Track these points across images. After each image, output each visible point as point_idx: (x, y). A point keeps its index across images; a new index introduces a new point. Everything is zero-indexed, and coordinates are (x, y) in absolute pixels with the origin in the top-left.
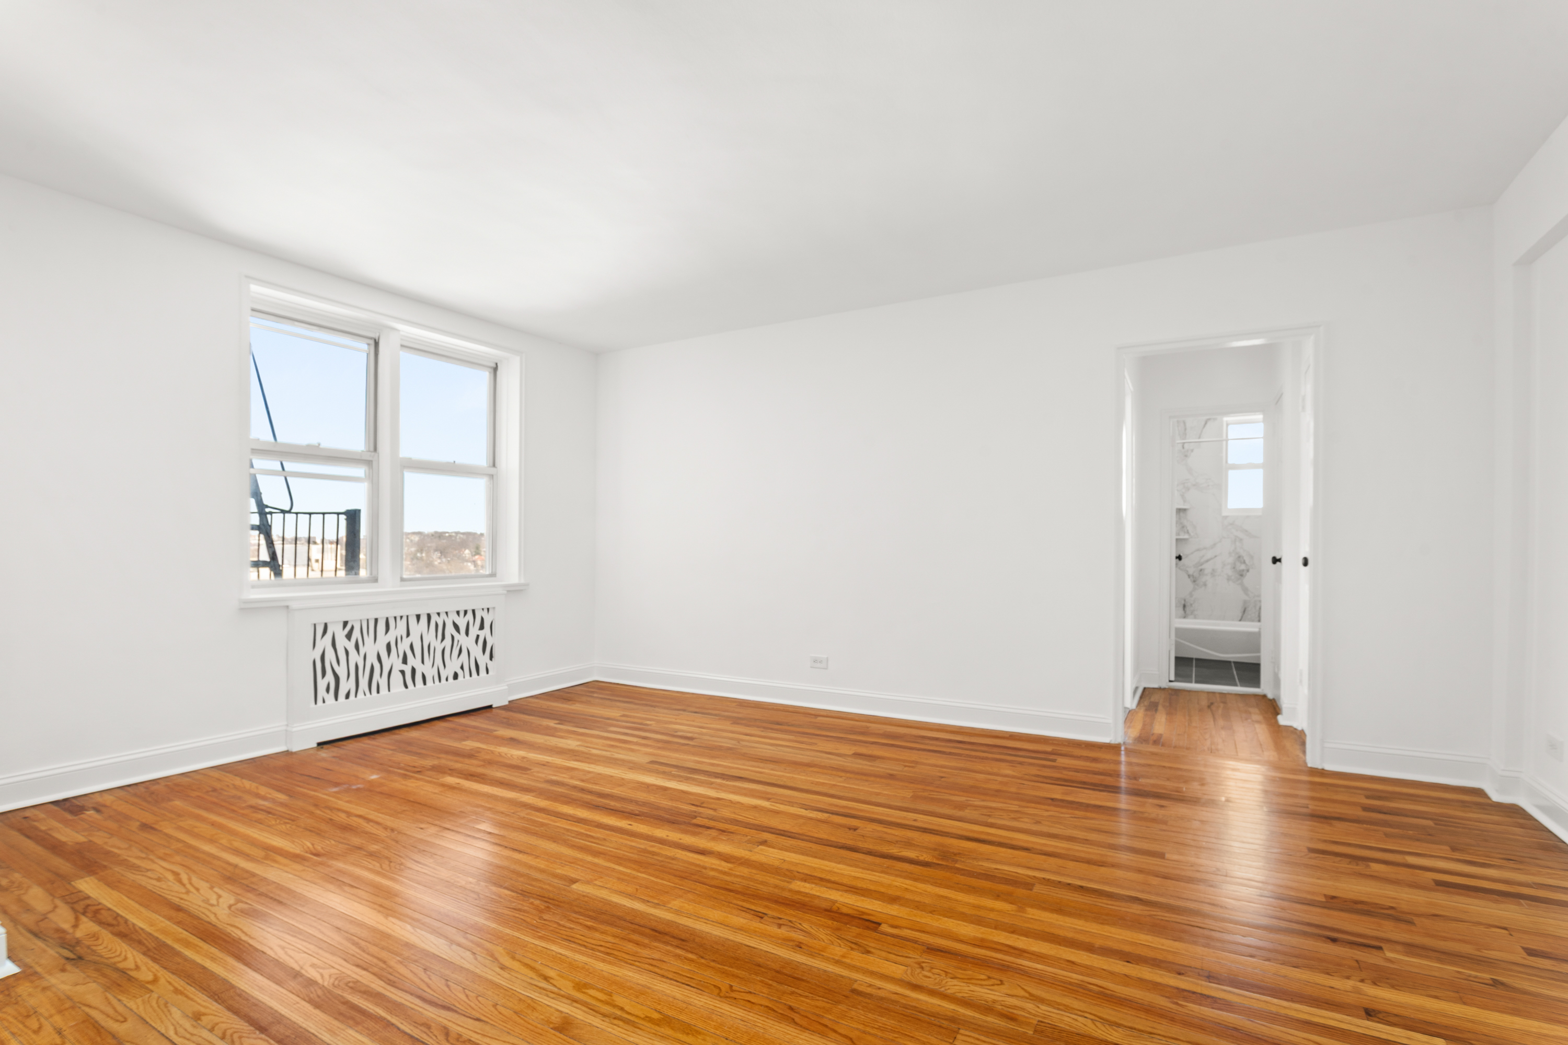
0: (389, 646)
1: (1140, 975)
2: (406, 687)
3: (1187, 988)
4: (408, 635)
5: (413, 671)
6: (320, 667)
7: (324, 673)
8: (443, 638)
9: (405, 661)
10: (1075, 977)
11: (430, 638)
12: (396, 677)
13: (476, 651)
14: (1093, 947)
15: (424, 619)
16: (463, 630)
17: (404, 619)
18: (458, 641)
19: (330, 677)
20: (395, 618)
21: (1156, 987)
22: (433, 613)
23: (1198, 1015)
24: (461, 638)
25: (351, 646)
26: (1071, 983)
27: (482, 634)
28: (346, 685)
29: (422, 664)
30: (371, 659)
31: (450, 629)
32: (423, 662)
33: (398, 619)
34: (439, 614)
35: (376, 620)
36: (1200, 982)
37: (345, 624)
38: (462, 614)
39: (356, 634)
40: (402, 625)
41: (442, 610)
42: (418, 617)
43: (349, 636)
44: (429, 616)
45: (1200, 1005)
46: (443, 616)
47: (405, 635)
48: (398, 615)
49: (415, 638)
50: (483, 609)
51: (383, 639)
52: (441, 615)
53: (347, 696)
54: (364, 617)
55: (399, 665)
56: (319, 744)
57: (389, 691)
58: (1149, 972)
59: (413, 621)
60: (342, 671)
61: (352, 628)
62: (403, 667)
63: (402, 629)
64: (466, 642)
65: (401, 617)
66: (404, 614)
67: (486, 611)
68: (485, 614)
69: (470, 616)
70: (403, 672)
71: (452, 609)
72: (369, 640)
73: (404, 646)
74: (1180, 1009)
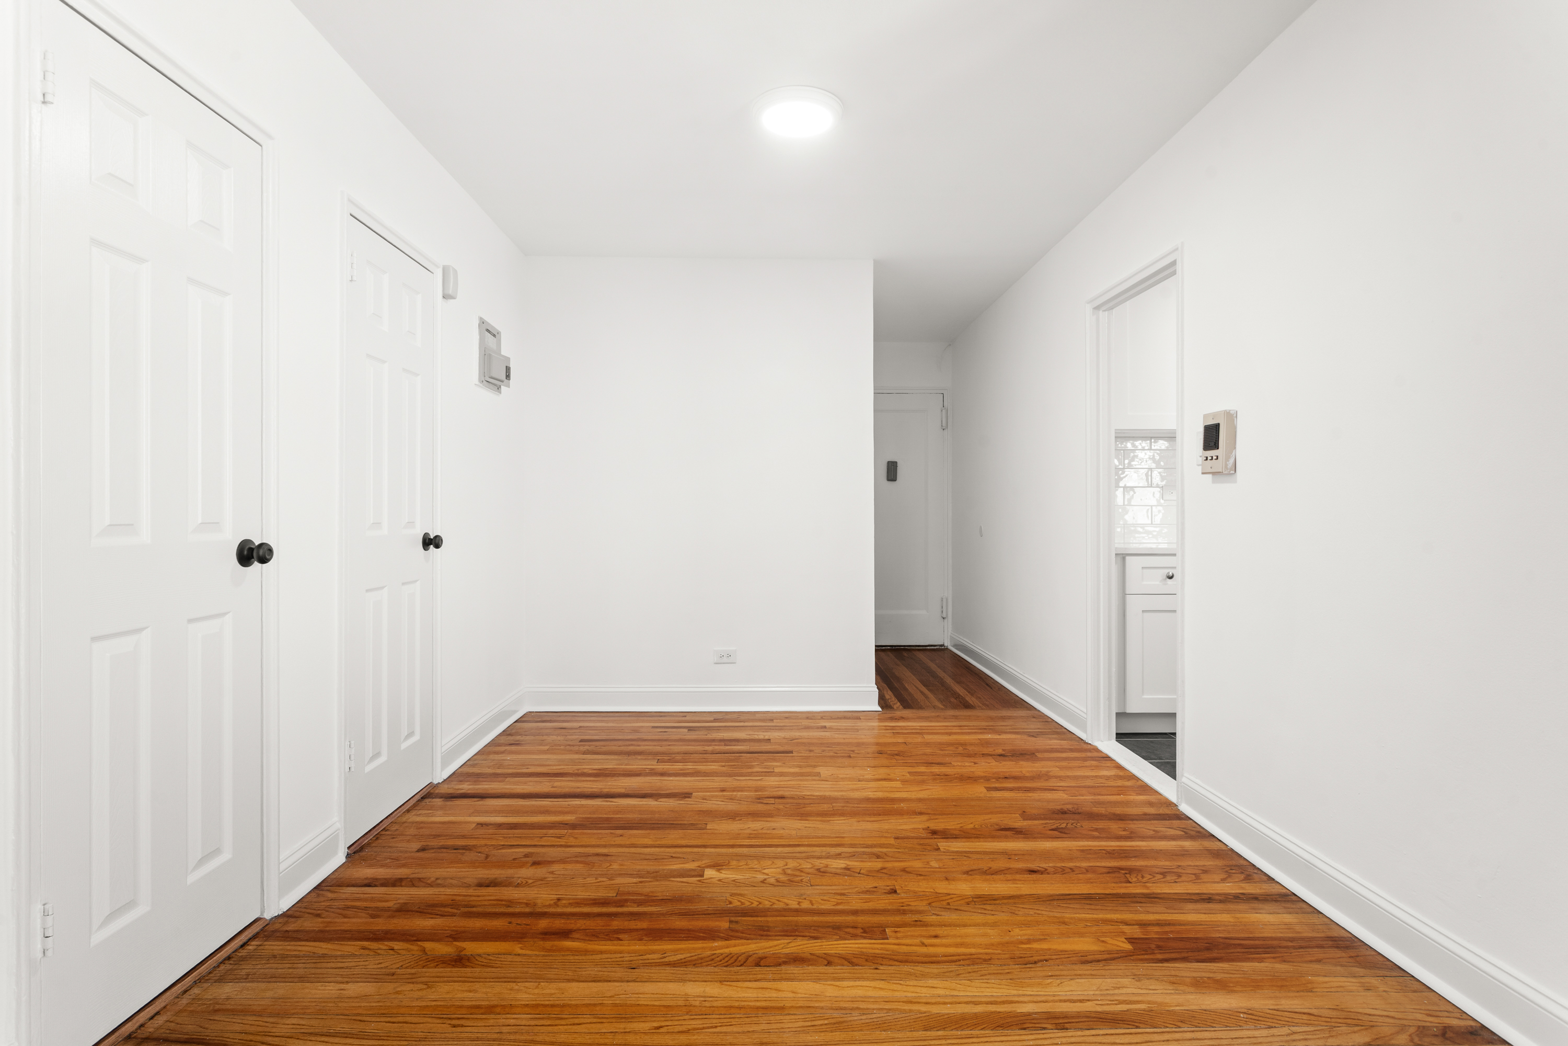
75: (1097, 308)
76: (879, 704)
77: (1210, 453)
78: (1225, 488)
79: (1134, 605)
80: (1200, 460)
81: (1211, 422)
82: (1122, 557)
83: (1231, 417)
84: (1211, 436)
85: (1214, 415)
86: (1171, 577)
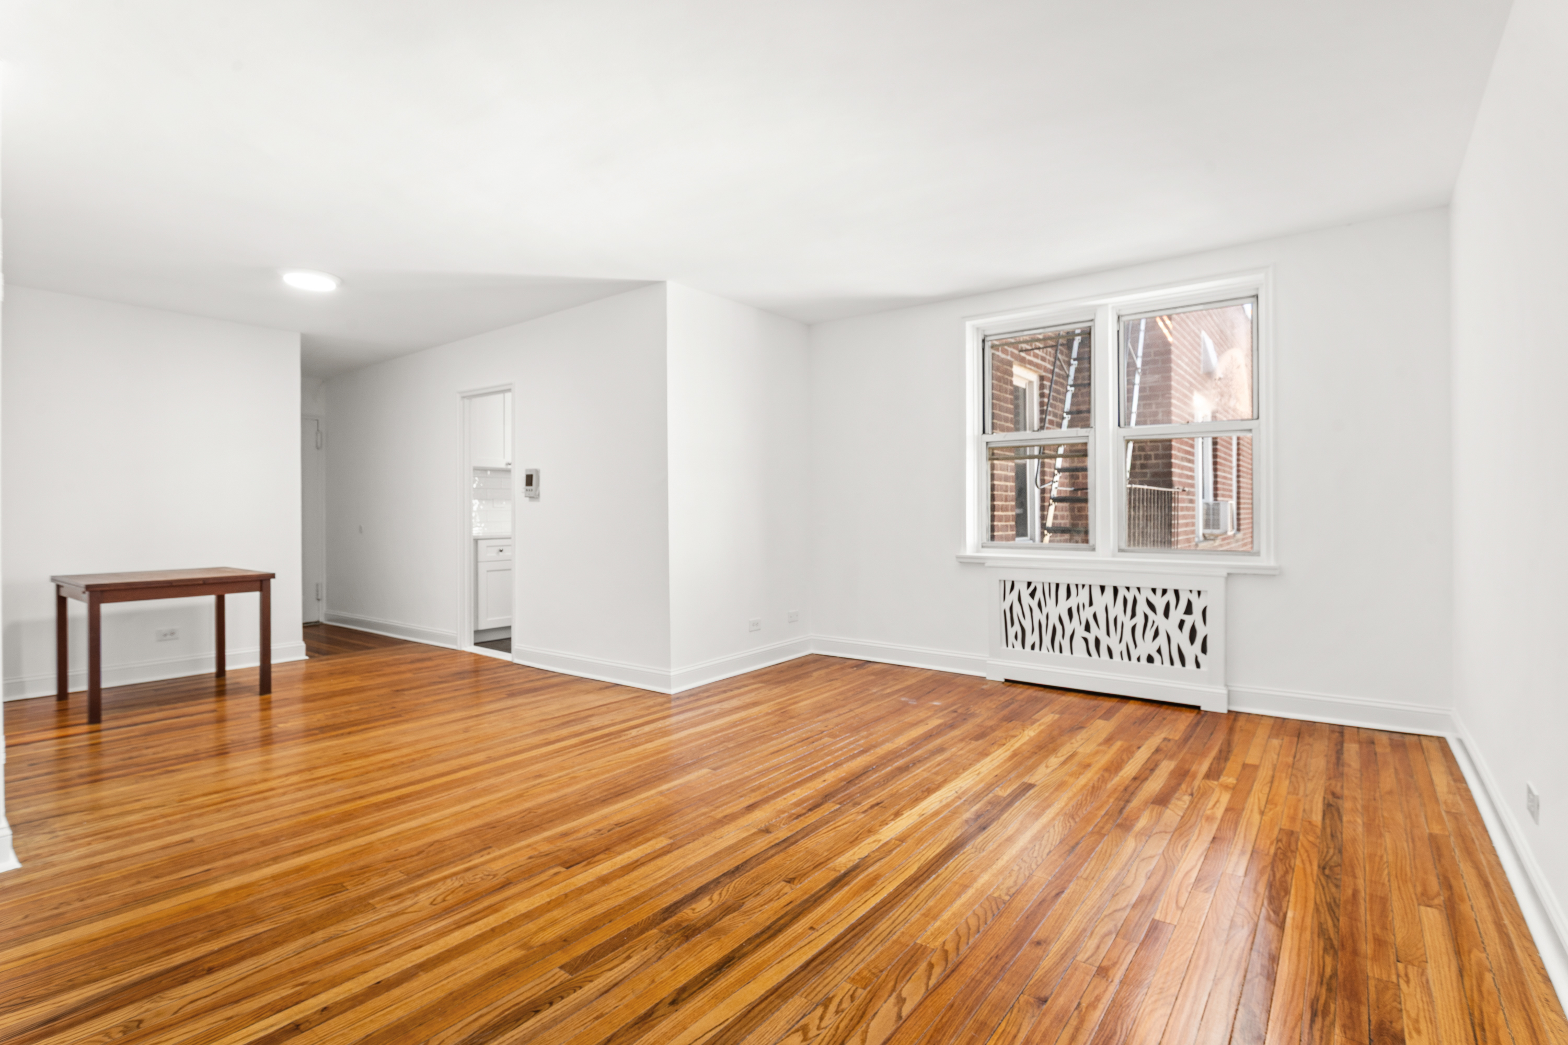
0: (1070, 611)
1: (355, 980)
2: (1090, 654)
3: (306, 1003)
4: (1091, 604)
5: (1097, 642)
6: (1009, 617)
7: (1012, 624)
8: (1133, 615)
9: (1087, 628)
10: (396, 943)
11: (1117, 610)
12: (1079, 643)
13: (1181, 638)
14: (422, 970)
15: (1109, 592)
16: (1160, 609)
17: (1087, 588)
18: (1154, 622)
19: (1017, 627)
20: (1077, 586)
21: (333, 983)
22: (1121, 587)
23: (277, 989)
24: (1158, 618)
25: (1034, 604)
26: (394, 937)
27: (1189, 620)
28: (1032, 638)
29: (1107, 637)
30: (1054, 620)
31: (1142, 607)
32: (1108, 634)
33: (1080, 587)
34: (1128, 588)
35: (1057, 585)
36: (301, 1016)
37: (1029, 584)
38: (1159, 592)
39: (1039, 594)
40: (1084, 594)
41: (1133, 585)
42: (1103, 588)
43: (1032, 595)
44: (1116, 590)
45: (282, 998)
46: (1134, 591)
47: (1087, 604)
48: (1080, 583)
49: (1098, 607)
50: (1191, 591)
51: (1064, 605)
52: (1131, 590)
53: (1033, 647)
54: (1047, 580)
55: (1080, 632)
56: (1007, 680)
57: (1072, 653)
58: (351, 989)
59: (1096, 592)
60: (1027, 625)
61: (1035, 589)
62: (1086, 634)
63: (1084, 596)
64: (1169, 626)
65: (1083, 586)
66: (1087, 583)
67: (1196, 594)
68: (1194, 598)
69: (1171, 596)
70: (1086, 640)
71: (1146, 585)
72: (1051, 601)
73: (1087, 614)
74: (295, 983)
75: (464, 397)
76: (307, 655)
77: (529, 488)
78: (534, 504)
79: (482, 568)
80: (524, 490)
81: (529, 473)
82: (476, 541)
83: (537, 472)
84: (529, 480)
85: (530, 470)
86: (501, 551)
